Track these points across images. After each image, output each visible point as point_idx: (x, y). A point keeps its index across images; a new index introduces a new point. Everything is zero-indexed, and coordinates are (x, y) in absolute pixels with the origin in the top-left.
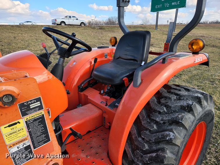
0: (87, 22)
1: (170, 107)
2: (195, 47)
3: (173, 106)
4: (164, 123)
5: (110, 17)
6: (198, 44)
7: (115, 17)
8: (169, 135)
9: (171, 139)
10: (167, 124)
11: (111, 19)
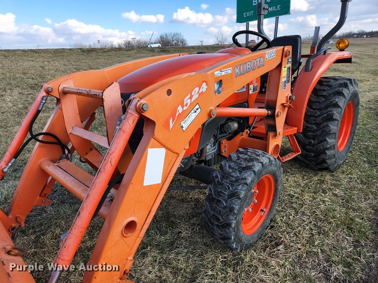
0: (123, 42)
1: (332, 86)
2: (341, 45)
3: (333, 85)
4: (330, 95)
5: (163, 34)
6: (344, 42)
7: (171, 34)
8: (335, 100)
9: (337, 102)
10: (332, 95)
11: (165, 36)
